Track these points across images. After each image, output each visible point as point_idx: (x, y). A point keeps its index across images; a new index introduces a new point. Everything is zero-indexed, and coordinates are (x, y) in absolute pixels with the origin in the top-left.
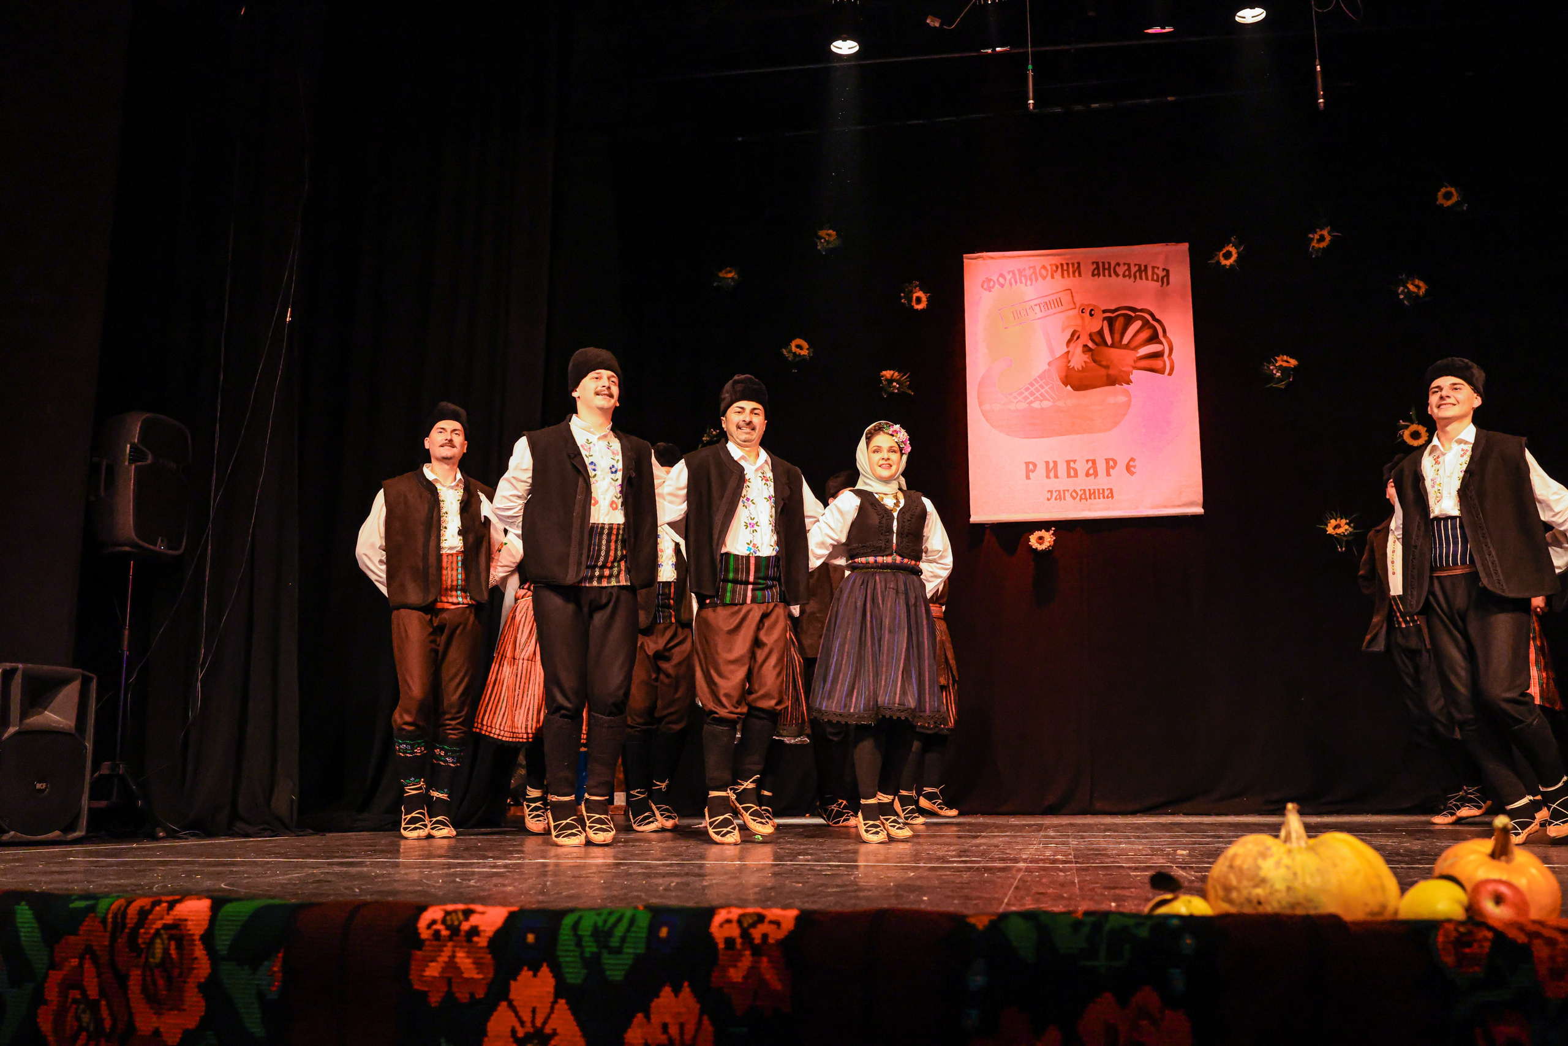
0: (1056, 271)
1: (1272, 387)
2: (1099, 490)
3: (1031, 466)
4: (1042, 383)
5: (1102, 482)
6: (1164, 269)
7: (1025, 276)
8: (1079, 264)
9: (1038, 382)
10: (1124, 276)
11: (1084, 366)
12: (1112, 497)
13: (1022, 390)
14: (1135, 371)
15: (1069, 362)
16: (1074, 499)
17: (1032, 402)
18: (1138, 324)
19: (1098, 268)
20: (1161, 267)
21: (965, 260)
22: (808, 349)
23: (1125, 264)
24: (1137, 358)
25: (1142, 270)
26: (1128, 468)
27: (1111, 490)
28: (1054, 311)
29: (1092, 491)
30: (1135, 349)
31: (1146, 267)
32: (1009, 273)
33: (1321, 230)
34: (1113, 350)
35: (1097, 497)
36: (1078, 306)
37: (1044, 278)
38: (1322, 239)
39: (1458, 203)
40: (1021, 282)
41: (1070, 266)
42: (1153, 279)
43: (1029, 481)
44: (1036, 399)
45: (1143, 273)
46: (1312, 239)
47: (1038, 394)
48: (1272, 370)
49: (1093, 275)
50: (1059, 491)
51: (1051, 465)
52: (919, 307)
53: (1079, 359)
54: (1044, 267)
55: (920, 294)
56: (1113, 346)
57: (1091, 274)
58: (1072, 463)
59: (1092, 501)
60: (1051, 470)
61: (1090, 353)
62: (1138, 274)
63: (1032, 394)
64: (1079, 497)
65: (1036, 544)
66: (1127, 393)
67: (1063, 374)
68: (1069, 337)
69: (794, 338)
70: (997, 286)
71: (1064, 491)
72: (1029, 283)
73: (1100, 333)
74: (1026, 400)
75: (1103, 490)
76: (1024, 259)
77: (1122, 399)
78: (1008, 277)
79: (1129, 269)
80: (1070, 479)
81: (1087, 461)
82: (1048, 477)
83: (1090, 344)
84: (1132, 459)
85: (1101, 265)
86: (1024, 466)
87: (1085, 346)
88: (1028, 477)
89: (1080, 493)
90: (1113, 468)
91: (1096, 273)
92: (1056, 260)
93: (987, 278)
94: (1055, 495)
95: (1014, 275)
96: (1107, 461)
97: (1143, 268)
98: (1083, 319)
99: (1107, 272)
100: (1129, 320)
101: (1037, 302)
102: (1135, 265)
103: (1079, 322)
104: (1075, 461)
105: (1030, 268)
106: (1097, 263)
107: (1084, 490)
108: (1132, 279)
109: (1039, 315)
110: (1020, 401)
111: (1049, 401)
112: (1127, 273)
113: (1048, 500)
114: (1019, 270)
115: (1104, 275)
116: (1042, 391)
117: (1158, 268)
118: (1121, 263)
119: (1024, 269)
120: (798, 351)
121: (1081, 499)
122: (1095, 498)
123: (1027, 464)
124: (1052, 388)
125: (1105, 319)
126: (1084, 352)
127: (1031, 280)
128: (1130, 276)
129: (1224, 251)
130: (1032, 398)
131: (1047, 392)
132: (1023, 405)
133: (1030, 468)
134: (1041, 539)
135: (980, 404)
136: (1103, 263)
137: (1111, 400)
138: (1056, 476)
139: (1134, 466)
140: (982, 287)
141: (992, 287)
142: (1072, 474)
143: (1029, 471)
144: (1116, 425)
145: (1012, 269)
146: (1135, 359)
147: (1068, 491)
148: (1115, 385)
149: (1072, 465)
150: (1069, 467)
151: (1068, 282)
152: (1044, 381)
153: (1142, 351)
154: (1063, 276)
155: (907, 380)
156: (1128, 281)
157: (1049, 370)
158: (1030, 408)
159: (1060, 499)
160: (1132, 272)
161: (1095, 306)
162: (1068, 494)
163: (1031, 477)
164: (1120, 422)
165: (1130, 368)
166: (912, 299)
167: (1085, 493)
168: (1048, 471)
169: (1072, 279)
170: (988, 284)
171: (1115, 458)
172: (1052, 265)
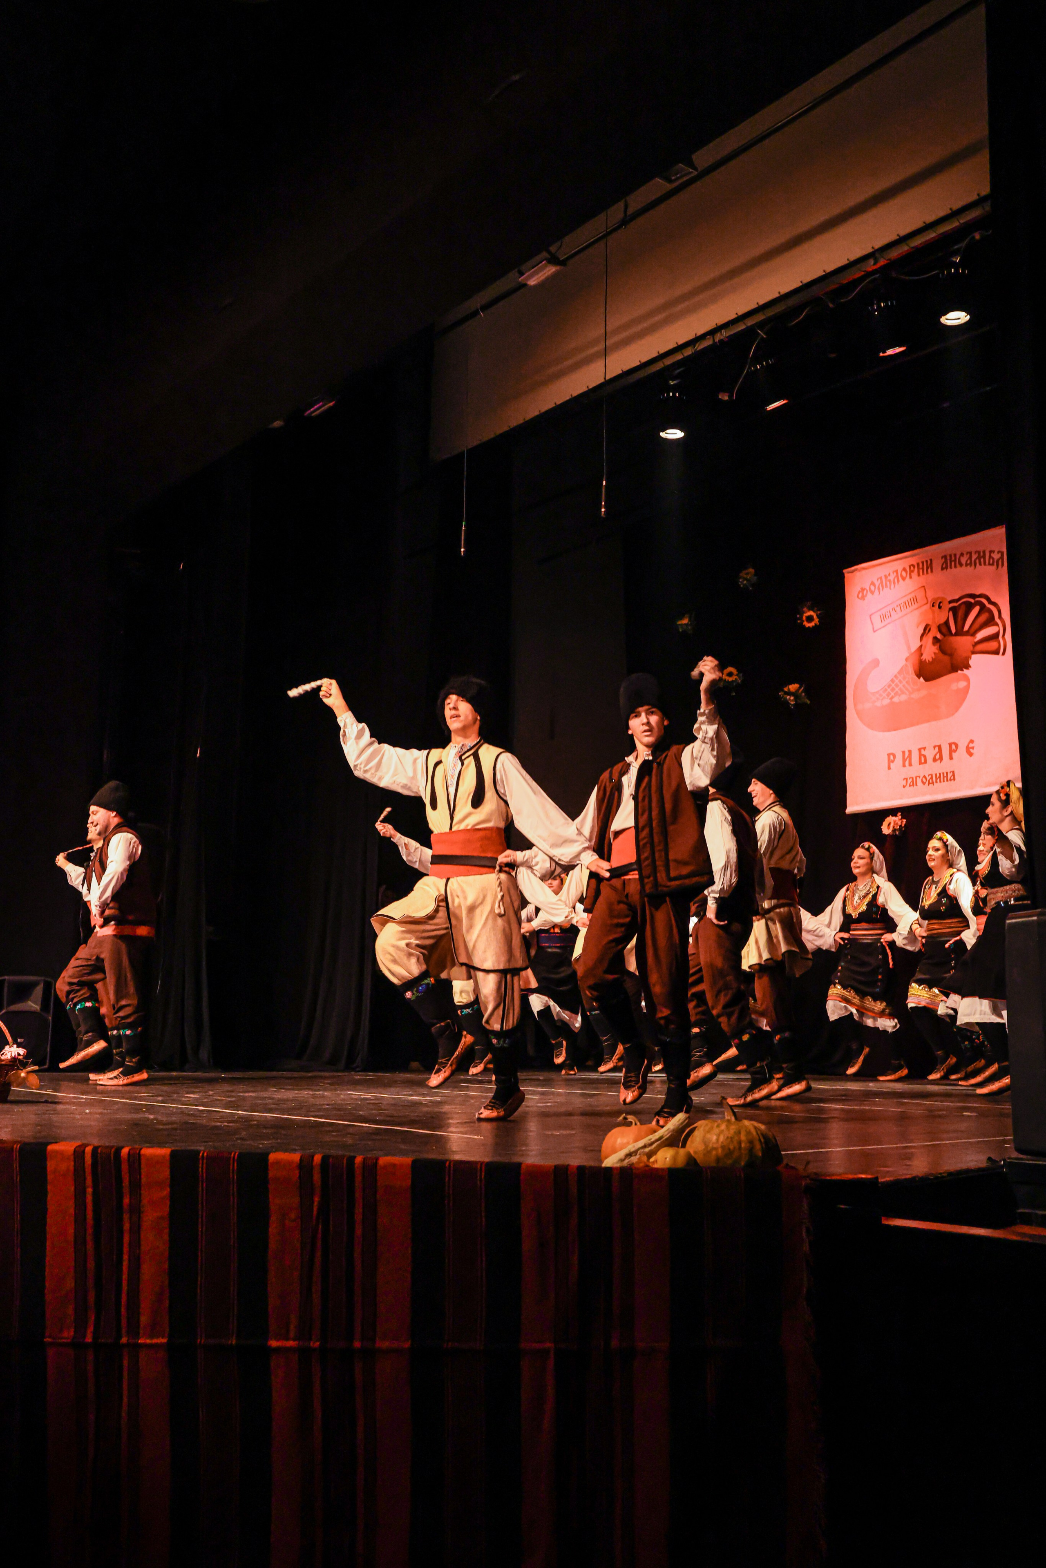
0: (911, 572)
2: (943, 773)
3: (892, 757)
4: (900, 678)
5: (946, 766)
6: (999, 552)
7: (890, 581)
8: (931, 560)
9: (897, 678)
10: (967, 565)
11: (934, 657)
12: (954, 779)
13: (886, 687)
14: (973, 656)
15: (922, 655)
16: (924, 783)
17: (892, 697)
18: (977, 609)
19: (946, 562)
20: (996, 550)
21: (846, 575)
22: (737, 675)
23: (967, 553)
24: (975, 642)
25: (981, 556)
26: (968, 750)
27: (953, 772)
28: (912, 608)
29: (938, 775)
30: (974, 634)
31: (984, 552)
32: (878, 580)
34: (959, 638)
35: (942, 782)
36: (929, 601)
37: (904, 579)
40: (886, 587)
41: (925, 563)
42: (989, 564)
43: (889, 772)
44: (896, 694)
45: (982, 560)
47: (897, 689)
49: (942, 569)
50: (913, 778)
51: (907, 754)
52: (810, 624)
53: (930, 652)
54: (904, 569)
55: (811, 613)
56: (956, 634)
57: (940, 569)
58: (922, 750)
59: (938, 785)
60: (907, 759)
61: (938, 644)
62: (977, 561)
63: (893, 690)
64: (927, 782)
65: (886, 830)
67: (917, 668)
68: (922, 631)
70: (869, 592)
71: (916, 777)
72: (892, 586)
73: (947, 623)
74: (889, 696)
75: (947, 773)
76: (889, 564)
77: (962, 684)
78: (877, 583)
79: (970, 558)
80: (921, 766)
81: (934, 747)
82: (904, 766)
83: (939, 636)
84: (972, 741)
85: (948, 558)
86: (887, 757)
87: (935, 638)
88: (889, 768)
89: (928, 778)
90: (955, 751)
91: (944, 566)
92: (913, 561)
93: (862, 589)
94: (909, 781)
95: (882, 582)
96: (950, 745)
97: (982, 554)
98: (933, 612)
99: (953, 563)
100: (969, 607)
101: (898, 603)
102: (976, 552)
103: (931, 616)
104: (924, 749)
105: (893, 573)
106: (945, 557)
107: (932, 775)
108: (973, 567)
109: (900, 614)
110: (884, 698)
111: (906, 694)
112: (968, 562)
113: (904, 787)
114: (885, 576)
116: (901, 686)
117: (994, 552)
118: (965, 554)
119: (889, 574)
120: (727, 678)
121: (929, 783)
122: (940, 782)
123: (889, 755)
124: (908, 682)
125: (951, 609)
126: (934, 644)
127: (894, 583)
128: (970, 564)
130: (892, 694)
131: (904, 686)
132: (887, 701)
133: (891, 758)
134: (889, 825)
135: (855, 705)
136: (951, 556)
137: (954, 686)
138: (910, 765)
139: (973, 748)
140: (858, 597)
141: (866, 596)
142: (923, 761)
143: (890, 762)
144: (957, 709)
145: (880, 576)
146: (974, 644)
147: (919, 777)
148: (957, 671)
149: (923, 752)
150: (920, 755)
151: (923, 580)
152: (902, 676)
153: (981, 635)
154: (919, 575)
155: (802, 692)
156: (970, 569)
157: (906, 665)
158: (892, 703)
159: (913, 785)
160: (973, 560)
161: (943, 598)
162: (919, 781)
163: (891, 767)
164: (960, 707)
165: (970, 653)
166: (804, 618)
167: (932, 778)
168: (904, 760)
169: (925, 576)
170: (863, 594)
171: (956, 742)
172: (910, 567)
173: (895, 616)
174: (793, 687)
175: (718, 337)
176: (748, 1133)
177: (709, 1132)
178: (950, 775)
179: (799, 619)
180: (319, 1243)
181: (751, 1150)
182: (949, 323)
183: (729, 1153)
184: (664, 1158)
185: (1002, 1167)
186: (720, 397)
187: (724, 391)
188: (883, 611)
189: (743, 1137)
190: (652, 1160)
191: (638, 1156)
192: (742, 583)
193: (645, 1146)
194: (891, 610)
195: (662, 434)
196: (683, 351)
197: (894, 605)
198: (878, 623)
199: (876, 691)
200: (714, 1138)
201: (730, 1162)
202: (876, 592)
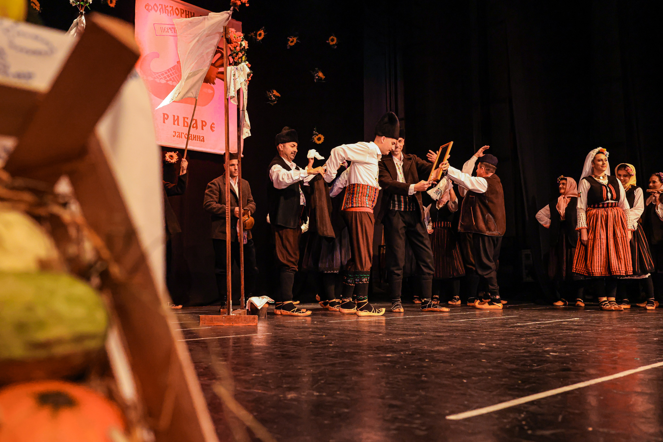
0: (183, 13)
1: (269, 103)
2: (198, 136)
3: (166, 116)
4: (173, 71)
5: (199, 132)
7: (168, 10)
8: (194, 13)
9: (171, 71)
12: (203, 141)
13: (164, 73)
14: (216, 78)
17: (167, 81)
18: (218, 55)
24: (218, 72)
26: (211, 127)
27: (203, 137)
29: (195, 136)
30: (217, 67)
32: (160, 5)
33: (294, 37)
35: (197, 140)
37: (177, 15)
38: (292, 42)
39: (336, 44)
40: (166, 12)
41: (190, 13)
43: (164, 124)
44: (170, 80)
46: (289, 40)
47: (171, 77)
48: (271, 96)
50: (179, 133)
51: (176, 118)
52: (112, 6)
54: (177, 9)
58: (186, 119)
60: (176, 120)
63: (168, 76)
65: (169, 159)
66: (213, 89)
70: (153, 10)
71: (181, 133)
72: (169, 14)
74: (165, 79)
76: (168, 0)
77: (210, 91)
78: (159, 8)
80: (184, 127)
81: (193, 120)
82: (174, 124)
84: (213, 124)
88: (164, 122)
90: (205, 126)
92: (183, 7)
93: (148, 4)
94: (177, 134)
95: (162, 8)
96: (202, 121)
100: (215, 52)
104: (187, 118)
105: (170, 6)
110: (162, 78)
113: (174, 136)
114: (165, 5)
116: (173, 76)
119: (167, 6)
122: (196, 140)
123: (164, 114)
124: (177, 76)
127: (171, 13)
130: (168, 79)
131: (175, 77)
132: (163, 81)
134: (171, 157)
137: (205, 90)
138: (178, 125)
139: (214, 127)
140: (145, 7)
141: (151, 10)
142: (186, 125)
143: (164, 119)
144: (207, 104)
145: (161, 3)
146: (217, 72)
147: (183, 133)
148: (207, 83)
150: (184, 121)
152: (175, 71)
153: (221, 70)
157: (177, 66)
158: (169, 84)
159: (179, 137)
162: (183, 135)
163: (165, 122)
164: (209, 103)
165: (215, 77)
167: (191, 136)
168: (174, 121)
170: (148, 8)
171: (206, 121)
172: (181, 9)
173: (170, 33)
178: (201, 138)
188: (164, 26)
194: (168, 28)
197: (171, 27)
198: (159, 32)
199: (156, 71)
202: (158, 11)
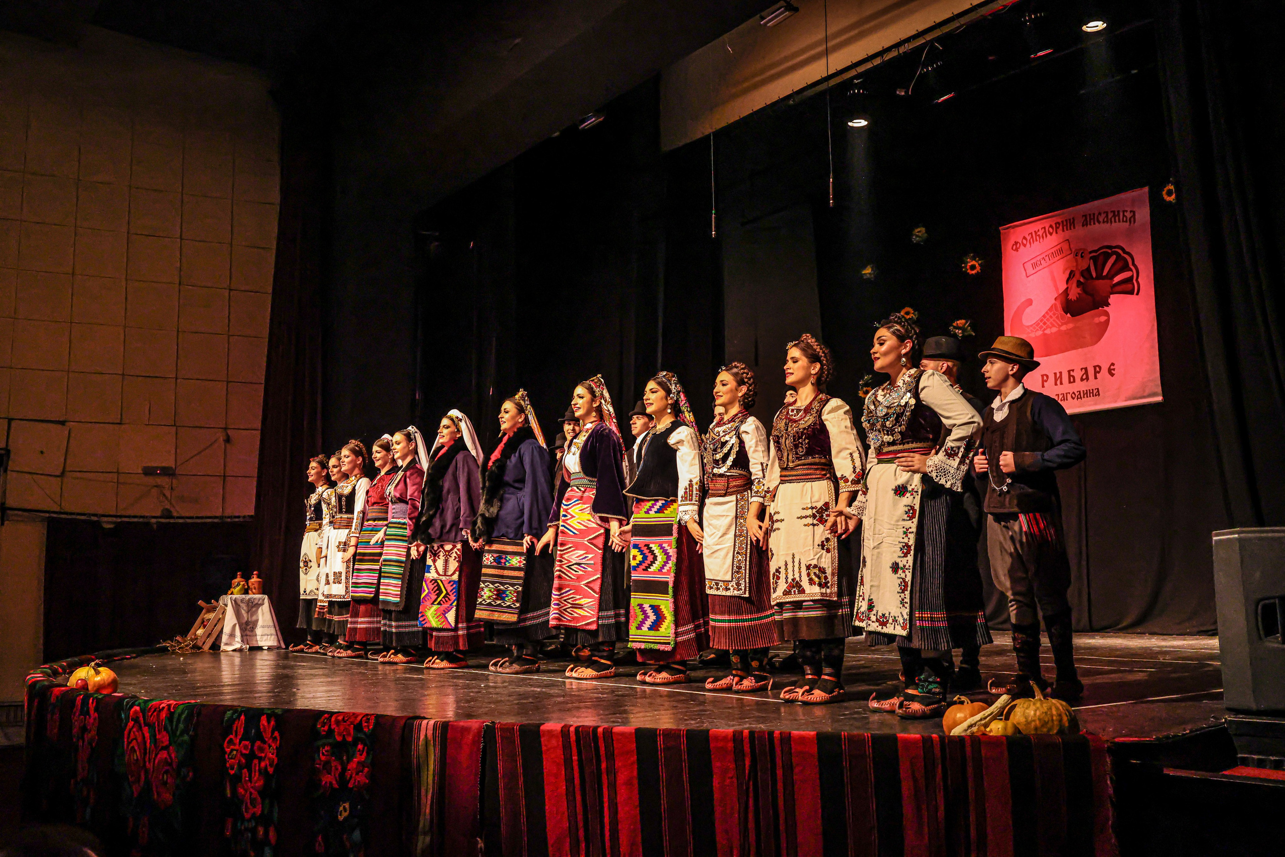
0: (1058, 228)
2: (1089, 390)
3: (1045, 378)
4: (1051, 314)
5: (1092, 384)
6: (1131, 212)
7: (1039, 235)
8: (1073, 218)
9: (1048, 314)
10: (1104, 222)
11: (1078, 297)
12: (1099, 395)
13: (1039, 322)
14: (1112, 296)
15: (1068, 295)
16: (1073, 398)
17: (1045, 330)
18: (1114, 258)
19: (1086, 219)
20: (1129, 209)
21: (1002, 231)
23: (1104, 212)
24: (1113, 284)
25: (1116, 214)
26: (1110, 371)
27: (1098, 389)
28: (1058, 258)
29: (1085, 392)
30: (1111, 278)
31: (1118, 212)
32: (1029, 235)
34: (1098, 282)
35: (1089, 397)
36: (1073, 250)
37: (1051, 234)
41: (1068, 221)
42: (1123, 221)
44: (1048, 327)
45: (1117, 218)
47: (1048, 323)
49: (1083, 225)
50: (1063, 394)
51: (1058, 375)
52: (973, 272)
53: (1075, 293)
54: (1051, 226)
55: (974, 263)
56: (1097, 278)
57: (1081, 225)
59: (1086, 398)
60: (1058, 379)
61: (1082, 287)
62: (1113, 219)
63: (1045, 323)
64: (1076, 398)
66: (1107, 313)
67: (1064, 305)
68: (1067, 275)
69: (904, 308)
70: (1022, 247)
71: (1066, 394)
72: (1042, 239)
73: (1088, 269)
74: (1041, 329)
75: (1092, 390)
76: (1039, 222)
77: (1103, 319)
78: (1028, 238)
79: (1107, 216)
80: (1071, 384)
81: (1082, 369)
82: (1056, 384)
83: (1082, 280)
84: (1113, 364)
85: (1088, 216)
86: (1041, 378)
87: (1079, 282)
88: (1043, 386)
89: (1077, 394)
90: (1099, 372)
91: (1085, 224)
92: (1059, 219)
93: (1015, 244)
94: (1060, 397)
95: (1032, 237)
96: (1095, 367)
98: (1077, 261)
99: (1092, 221)
100: (1107, 256)
101: (1047, 253)
102: (1111, 212)
103: (1075, 264)
104: (1073, 370)
105: (1042, 229)
106: (1085, 216)
107: (1080, 392)
108: (1109, 224)
109: (1048, 264)
110: (1037, 330)
111: (1056, 326)
112: (1105, 220)
114: (1035, 232)
115: (1090, 225)
116: (1051, 320)
117: (1127, 211)
118: (1102, 213)
119: (1039, 230)
121: (1078, 398)
123: (1042, 376)
124: (1057, 317)
125: (1091, 258)
126: (1078, 286)
127: (1043, 237)
128: (1107, 222)
129: (1166, 189)
130: (1045, 327)
131: (1054, 320)
132: (1040, 333)
137: (1097, 320)
138: (1061, 383)
139: (1114, 369)
140: (1013, 250)
141: (1019, 248)
142: (1072, 380)
143: (1043, 381)
144: (1099, 339)
145: (1032, 232)
146: (1112, 286)
147: (1069, 393)
148: (1098, 308)
149: (1072, 373)
150: (1070, 376)
151: (1068, 234)
152: (1053, 312)
153: (1117, 279)
154: (1063, 231)
155: (969, 326)
156: (1106, 226)
157: (1055, 304)
158: (1045, 335)
160: (1110, 217)
161: (1084, 249)
162: (1069, 396)
163: (1045, 386)
164: (1102, 337)
165: (1109, 294)
166: (968, 267)
167: (1080, 394)
168: (1056, 380)
169: (1069, 231)
170: (1016, 247)
171: (1099, 365)
172: (1056, 224)
173: (1044, 264)
174: (961, 322)
175: (902, 50)
176: (1057, 709)
177: (1027, 709)
178: (1095, 392)
179: (963, 267)
180: (751, 795)
181: (1061, 720)
182: (1089, 30)
183: (1045, 724)
184: (997, 728)
185: (1224, 723)
186: (898, 93)
187: (902, 87)
188: (1032, 261)
189: (1054, 712)
190: (988, 729)
191: (977, 727)
192: (915, 239)
193: (981, 720)
194: (1041, 260)
195: (850, 124)
196: (873, 61)
197: (1044, 256)
198: (1030, 270)
199: (1030, 324)
200: (1032, 713)
201: (1045, 730)
202: (1028, 244)
